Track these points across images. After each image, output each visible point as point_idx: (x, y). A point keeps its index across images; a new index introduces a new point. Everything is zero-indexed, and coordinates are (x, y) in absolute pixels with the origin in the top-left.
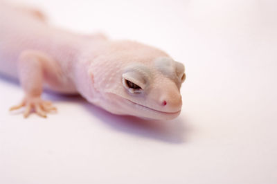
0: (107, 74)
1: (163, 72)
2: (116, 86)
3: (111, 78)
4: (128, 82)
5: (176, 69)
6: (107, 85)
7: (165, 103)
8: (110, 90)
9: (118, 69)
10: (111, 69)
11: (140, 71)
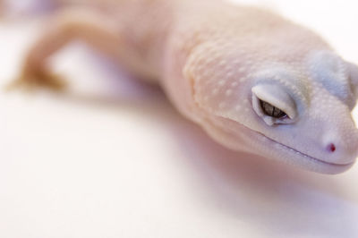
0: (222, 83)
1: (326, 84)
2: (238, 107)
3: (229, 92)
4: (262, 103)
5: (350, 79)
6: (222, 105)
7: (333, 148)
8: (228, 115)
9: (243, 74)
10: (230, 74)
11: (287, 83)
